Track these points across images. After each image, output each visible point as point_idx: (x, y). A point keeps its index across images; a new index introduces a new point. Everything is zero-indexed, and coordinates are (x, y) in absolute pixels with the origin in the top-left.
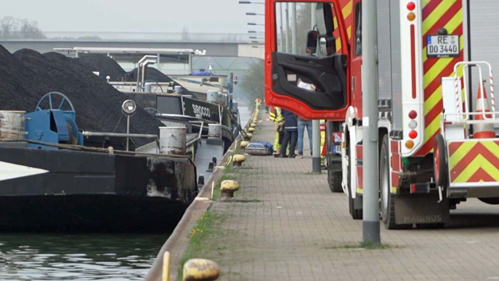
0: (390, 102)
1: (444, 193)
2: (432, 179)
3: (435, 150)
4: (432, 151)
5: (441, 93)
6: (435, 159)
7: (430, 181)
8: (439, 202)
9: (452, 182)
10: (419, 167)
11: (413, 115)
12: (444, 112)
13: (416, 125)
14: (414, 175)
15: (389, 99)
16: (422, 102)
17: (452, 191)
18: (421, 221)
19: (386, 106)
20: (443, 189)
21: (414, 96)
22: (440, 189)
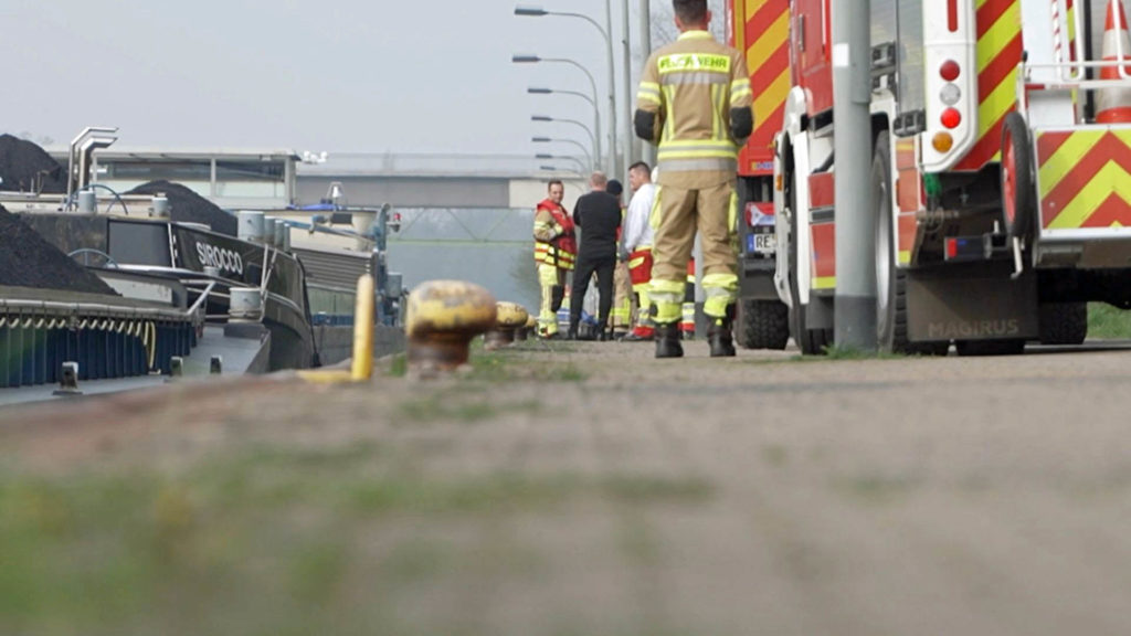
0: (893, 50)
1: (1026, 255)
2: (996, 224)
3: (1004, 156)
4: (997, 158)
5: (1019, 19)
6: (1006, 172)
7: (992, 229)
8: (1014, 276)
9: (1045, 226)
10: (964, 197)
11: (950, 72)
12: (1025, 58)
13: (959, 95)
14: (953, 219)
15: (892, 39)
16: (972, 40)
17: (1045, 250)
18: (969, 333)
19: (884, 59)
20: (1023, 247)
21: (953, 26)
22: (1017, 246)
